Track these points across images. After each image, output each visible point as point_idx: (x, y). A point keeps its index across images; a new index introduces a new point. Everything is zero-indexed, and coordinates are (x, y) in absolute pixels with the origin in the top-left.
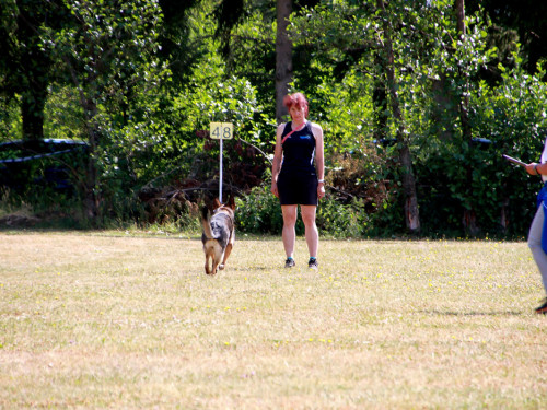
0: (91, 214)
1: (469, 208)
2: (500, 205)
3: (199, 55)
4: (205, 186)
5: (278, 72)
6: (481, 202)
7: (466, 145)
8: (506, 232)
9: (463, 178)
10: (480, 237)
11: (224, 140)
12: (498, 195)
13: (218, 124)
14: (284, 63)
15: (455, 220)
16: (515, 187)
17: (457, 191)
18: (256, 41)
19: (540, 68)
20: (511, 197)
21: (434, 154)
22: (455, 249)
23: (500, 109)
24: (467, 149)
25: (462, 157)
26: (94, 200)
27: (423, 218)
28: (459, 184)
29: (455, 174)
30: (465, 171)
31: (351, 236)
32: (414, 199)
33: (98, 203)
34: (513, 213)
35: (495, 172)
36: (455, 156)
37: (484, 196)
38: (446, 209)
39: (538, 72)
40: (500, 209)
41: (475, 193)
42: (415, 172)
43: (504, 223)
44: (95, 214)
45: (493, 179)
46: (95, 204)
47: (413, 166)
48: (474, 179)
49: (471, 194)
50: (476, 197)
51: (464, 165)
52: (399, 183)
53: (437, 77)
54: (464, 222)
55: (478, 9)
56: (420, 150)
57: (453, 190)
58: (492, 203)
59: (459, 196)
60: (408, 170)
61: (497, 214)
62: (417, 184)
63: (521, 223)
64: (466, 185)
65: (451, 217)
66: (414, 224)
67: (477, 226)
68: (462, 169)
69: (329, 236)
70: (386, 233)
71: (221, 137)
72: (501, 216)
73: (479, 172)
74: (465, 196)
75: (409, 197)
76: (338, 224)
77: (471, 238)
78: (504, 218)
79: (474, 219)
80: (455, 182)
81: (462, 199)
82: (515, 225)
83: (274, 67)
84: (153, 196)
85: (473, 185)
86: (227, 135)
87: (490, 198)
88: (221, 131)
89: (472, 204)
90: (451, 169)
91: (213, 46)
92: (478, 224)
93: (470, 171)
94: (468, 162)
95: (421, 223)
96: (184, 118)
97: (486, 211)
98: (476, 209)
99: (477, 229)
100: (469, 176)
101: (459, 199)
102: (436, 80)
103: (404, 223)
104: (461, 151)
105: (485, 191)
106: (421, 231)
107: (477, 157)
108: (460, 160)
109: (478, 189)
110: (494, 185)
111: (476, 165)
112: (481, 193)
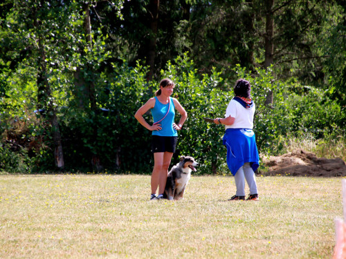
1: (95, 153)
2: (115, 151)
6: (103, 150)
7: (93, 113)
8: (119, 169)
9: (92, 134)
10: (102, 172)
12: (113, 145)
15: (86, 161)
16: (124, 140)
17: (88, 142)
19: (138, 65)
20: (122, 146)
21: (74, 119)
24: (94, 116)
25: (92, 121)
27: (66, 159)
28: (89, 139)
29: (86, 131)
30: (93, 130)
31: (19, 172)
32: (60, 148)
34: (123, 156)
35: (111, 131)
36: (87, 120)
37: (105, 146)
38: (81, 154)
40: (115, 154)
41: (99, 144)
42: (60, 130)
43: (118, 163)
45: (111, 134)
47: (60, 126)
48: (99, 135)
49: (96, 144)
50: (100, 147)
51: (92, 126)
52: (51, 138)
53: (74, 69)
54: (92, 162)
55: (100, 27)
56: (64, 116)
57: (85, 141)
58: (110, 150)
59: (89, 146)
60: (56, 129)
61: (114, 157)
62: (62, 138)
63: (128, 163)
64: (93, 138)
65: (84, 159)
66: (60, 164)
68: (91, 128)
69: (4, 172)
70: (42, 169)
72: (116, 158)
73: (102, 130)
74: (93, 146)
75: (57, 146)
76: (11, 165)
77: (96, 173)
78: (118, 159)
79: (99, 161)
80: (86, 137)
81: (91, 147)
82: (124, 164)
85: (98, 139)
87: (109, 147)
89: (97, 150)
90: (84, 128)
92: (101, 164)
93: (95, 128)
94: (94, 124)
95: (65, 162)
97: (106, 155)
98: (100, 154)
99: (101, 167)
100: (96, 133)
101: (89, 148)
102: (74, 72)
103: (54, 163)
104: (90, 117)
105: (105, 143)
106: (65, 168)
107: (100, 121)
108: (90, 122)
109: (101, 141)
110: (112, 138)
111: (100, 125)
112: (103, 144)
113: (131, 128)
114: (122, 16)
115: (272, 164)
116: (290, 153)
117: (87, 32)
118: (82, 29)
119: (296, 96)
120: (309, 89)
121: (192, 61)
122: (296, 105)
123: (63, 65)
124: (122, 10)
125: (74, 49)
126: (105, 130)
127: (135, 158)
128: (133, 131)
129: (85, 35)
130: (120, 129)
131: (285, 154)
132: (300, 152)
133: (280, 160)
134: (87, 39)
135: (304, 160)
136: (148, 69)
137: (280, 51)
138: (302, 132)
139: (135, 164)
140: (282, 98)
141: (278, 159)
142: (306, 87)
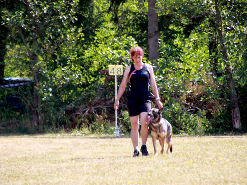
0: (36, 124)
3: (100, 23)
4: (106, 104)
5: (150, 32)
11: (117, 76)
13: (114, 66)
14: (153, 27)
18: (134, 13)
26: (38, 115)
27: (243, 121)
31: (198, 133)
32: (237, 110)
33: (40, 117)
42: (237, 92)
44: (38, 124)
46: (38, 118)
47: (236, 89)
52: (228, 100)
56: (240, 78)
60: (233, 91)
62: (239, 100)
66: (237, 125)
69: (185, 134)
70: (220, 131)
71: (116, 74)
75: (234, 108)
76: (191, 126)
83: (147, 30)
84: (74, 112)
86: (119, 73)
88: (116, 71)
91: (108, 17)
95: (242, 124)
96: (91, 63)
103: (231, 124)
106: (242, 129)
123: (238, 29)
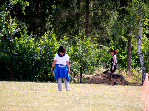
1: (11, 72)
2: (20, 71)
6: (15, 71)
7: (11, 55)
8: (21, 79)
9: (10, 64)
10: (14, 80)
12: (19, 69)
16: (24, 67)
17: (8, 67)
19: (32, 34)
20: (23, 69)
21: (2, 57)
22: (7, 84)
23: (21, 45)
24: (11, 56)
25: (10, 58)
28: (9, 66)
29: (7, 63)
30: (11, 62)
34: (23, 74)
35: (19, 62)
36: (8, 57)
37: (16, 69)
38: (5, 73)
39: (31, 35)
40: (20, 73)
41: (13, 68)
43: (21, 77)
45: (18, 64)
48: (13, 64)
49: (12, 68)
50: (14, 69)
51: (10, 60)
53: (3, 35)
54: (10, 76)
55: (15, 17)
57: (7, 67)
58: (18, 71)
59: (9, 69)
61: (19, 74)
63: (26, 77)
64: (11, 66)
65: (6, 75)
67: (13, 77)
68: (9, 61)
73: (15, 62)
77: (12, 81)
78: (21, 75)
79: (13, 76)
80: (7, 65)
81: (10, 70)
82: (24, 77)
85: (13, 66)
87: (17, 70)
90: (7, 61)
92: (14, 77)
93: (12, 61)
94: (11, 59)
97: (16, 73)
98: (13, 73)
99: (13, 78)
100: (12, 63)
101: (8, 70)
102: (2, 36)
104: (10, 56)
105: (16, 67)
107: (14, 58)
108: (9, 59)
109: (14, 67)
110: (19, 66)
111: (14, 60)
112: (15, 68)
113: (27, 61)
114: (25, 13)
115: (88, 78)
116: (96, 74)
117: (9, 19)
118: (7, 18)
119: (97, 50)
120: (103, 47)
121: (55, 33)
122: (97, 53)
124: (24, 10)
125: (3, 26)
126: (16, 62)
127: (29, 75)
128: (29, 63)
129: (8, 20)
130: (23, 62)
131: (94, 75)
132: (100, 74)
133: (92, 77)
134: (9, 22)
135: (102, 77)
136: (36, 36)
137: (92, 30)
138: (100, 65)
139: (29, 77)
140: (91, 50)
141: (91, 76)
142: (101, 45)
